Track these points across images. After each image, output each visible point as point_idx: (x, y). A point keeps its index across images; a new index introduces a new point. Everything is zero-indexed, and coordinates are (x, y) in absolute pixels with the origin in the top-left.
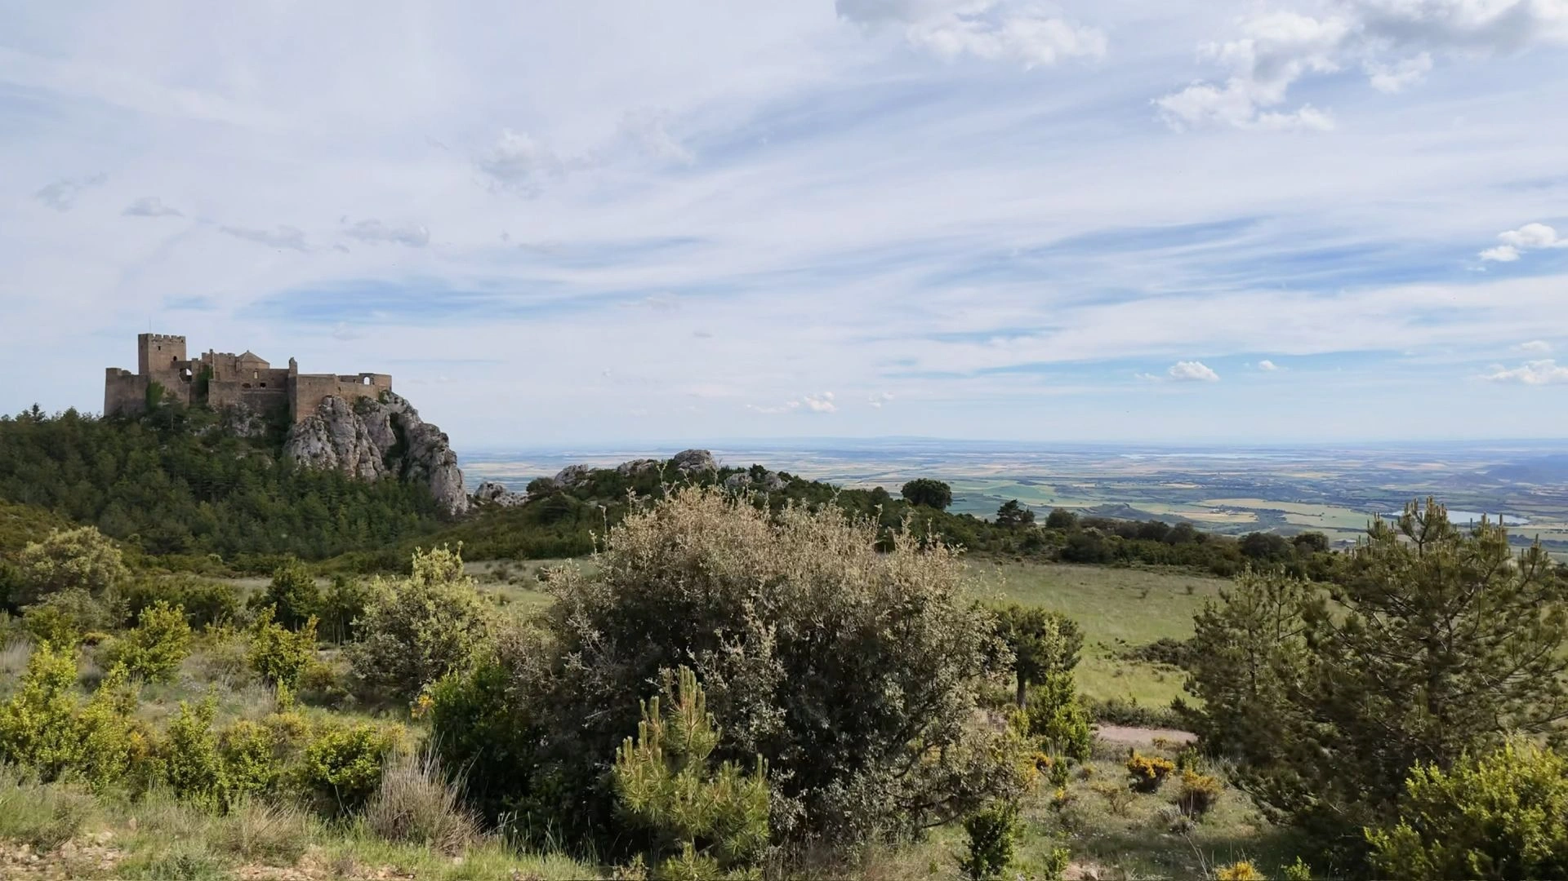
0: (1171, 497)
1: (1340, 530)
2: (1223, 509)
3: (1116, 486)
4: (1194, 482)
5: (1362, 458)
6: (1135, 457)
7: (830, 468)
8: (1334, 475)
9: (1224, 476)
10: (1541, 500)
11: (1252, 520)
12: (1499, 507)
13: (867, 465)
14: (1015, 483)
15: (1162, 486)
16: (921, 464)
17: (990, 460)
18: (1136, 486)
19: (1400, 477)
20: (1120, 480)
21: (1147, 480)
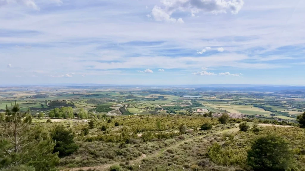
0: (143, 94)
1: (173, 99)
2: (152, 96)
3: (132, 92)
4: (148, 91)
5: (176, 87)
6: (138, 87)
7: (68, 90)
8: (172, 90)
9: (153, 90)
10: (204, 93)
11: (158, 98)
12: (198, 95)
13: (79, 89)
14: (112, 92)
15: (142, 92)
16: (92, 89)
17: (108, 88)
18: (136, 92)
19: (182, 90)
20: (134, 91)
21: (139, 91)
